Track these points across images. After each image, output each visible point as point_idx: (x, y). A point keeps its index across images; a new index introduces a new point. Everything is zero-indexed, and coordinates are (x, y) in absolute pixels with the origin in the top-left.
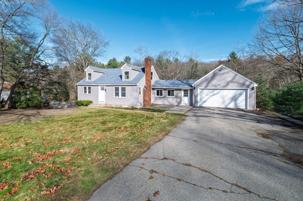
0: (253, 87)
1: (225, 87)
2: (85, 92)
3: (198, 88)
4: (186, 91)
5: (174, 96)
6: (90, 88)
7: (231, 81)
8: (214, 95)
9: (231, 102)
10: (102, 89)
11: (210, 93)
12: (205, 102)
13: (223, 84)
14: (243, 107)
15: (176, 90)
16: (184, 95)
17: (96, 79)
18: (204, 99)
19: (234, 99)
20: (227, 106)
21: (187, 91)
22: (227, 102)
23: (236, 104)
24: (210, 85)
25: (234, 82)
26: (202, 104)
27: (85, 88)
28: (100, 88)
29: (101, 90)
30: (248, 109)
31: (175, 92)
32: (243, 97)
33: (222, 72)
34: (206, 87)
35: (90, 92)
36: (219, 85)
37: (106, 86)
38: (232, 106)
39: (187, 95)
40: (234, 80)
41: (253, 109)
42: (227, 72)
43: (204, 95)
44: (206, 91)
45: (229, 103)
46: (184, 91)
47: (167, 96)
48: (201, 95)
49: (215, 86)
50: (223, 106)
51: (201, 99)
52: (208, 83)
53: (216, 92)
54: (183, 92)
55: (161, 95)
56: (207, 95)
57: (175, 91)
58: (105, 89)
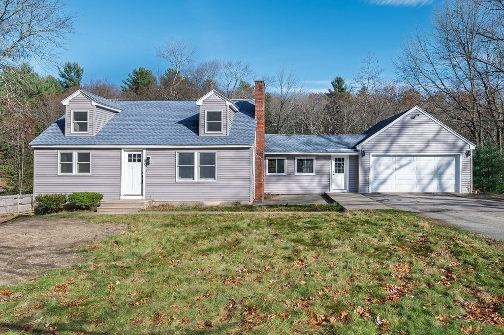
0: (469, 151)
1: (422, 150)
2: (67, 168)
3: (371, 154)
4: (340, 160)
5: (312, 172)
6: (84, 157)
7: (434, 139)
8: (401, 167)
9: (432, 179)
10: (133, 158)
11: (394, 163)
12: (383, 182)
13: (419, 144)
14: (452, 190)
15: (318, 158)
16: (336, 170)
17: (103, 130)
18: (382, 177)
19: (438, 173)
20: (424, 188)
21: (343, 160)
22: (425, 181)
23: (441, 185)
24: (395, 146)
25: (439, 141)
26: (377, 188)
27: (67, 157)
28: (125, 155)
29: (130, 161)
30: (460, 192)
31: (316, 164)
32: (451, 171)
33: (417, 120)
34: (387, 151)
35: (85, 168)
36: (412, 146)
37: (147, 149)
38: (433, 188)
39: (343, 170)
40: (438, 138)
41: (468, 192)
42: (427, 122)
43: (382, 168)
44: (385, 160)
45: (429, 183)
46: (336, 161)
47: (296, 174)
48: (375, 169)
49: (404, 148)
50: (417, 190)
51: (376, 177)
52: (392, 143)
53: (404, 161)
54: (333, 163)
55: (281, 170)
56: (388, 168)
57: (315, 161)
58: (145, 158)
